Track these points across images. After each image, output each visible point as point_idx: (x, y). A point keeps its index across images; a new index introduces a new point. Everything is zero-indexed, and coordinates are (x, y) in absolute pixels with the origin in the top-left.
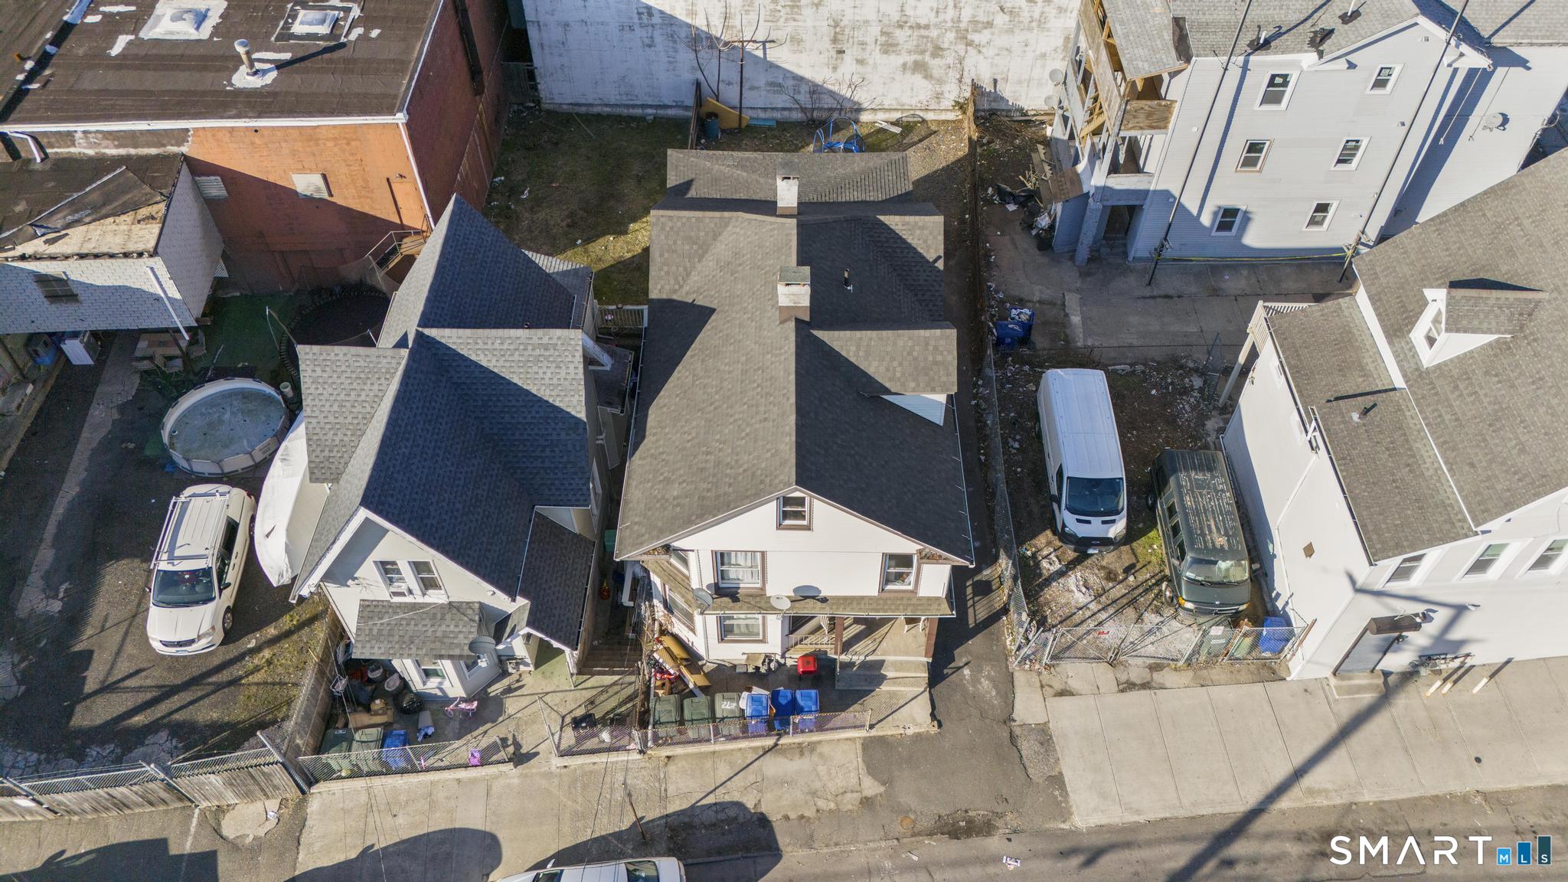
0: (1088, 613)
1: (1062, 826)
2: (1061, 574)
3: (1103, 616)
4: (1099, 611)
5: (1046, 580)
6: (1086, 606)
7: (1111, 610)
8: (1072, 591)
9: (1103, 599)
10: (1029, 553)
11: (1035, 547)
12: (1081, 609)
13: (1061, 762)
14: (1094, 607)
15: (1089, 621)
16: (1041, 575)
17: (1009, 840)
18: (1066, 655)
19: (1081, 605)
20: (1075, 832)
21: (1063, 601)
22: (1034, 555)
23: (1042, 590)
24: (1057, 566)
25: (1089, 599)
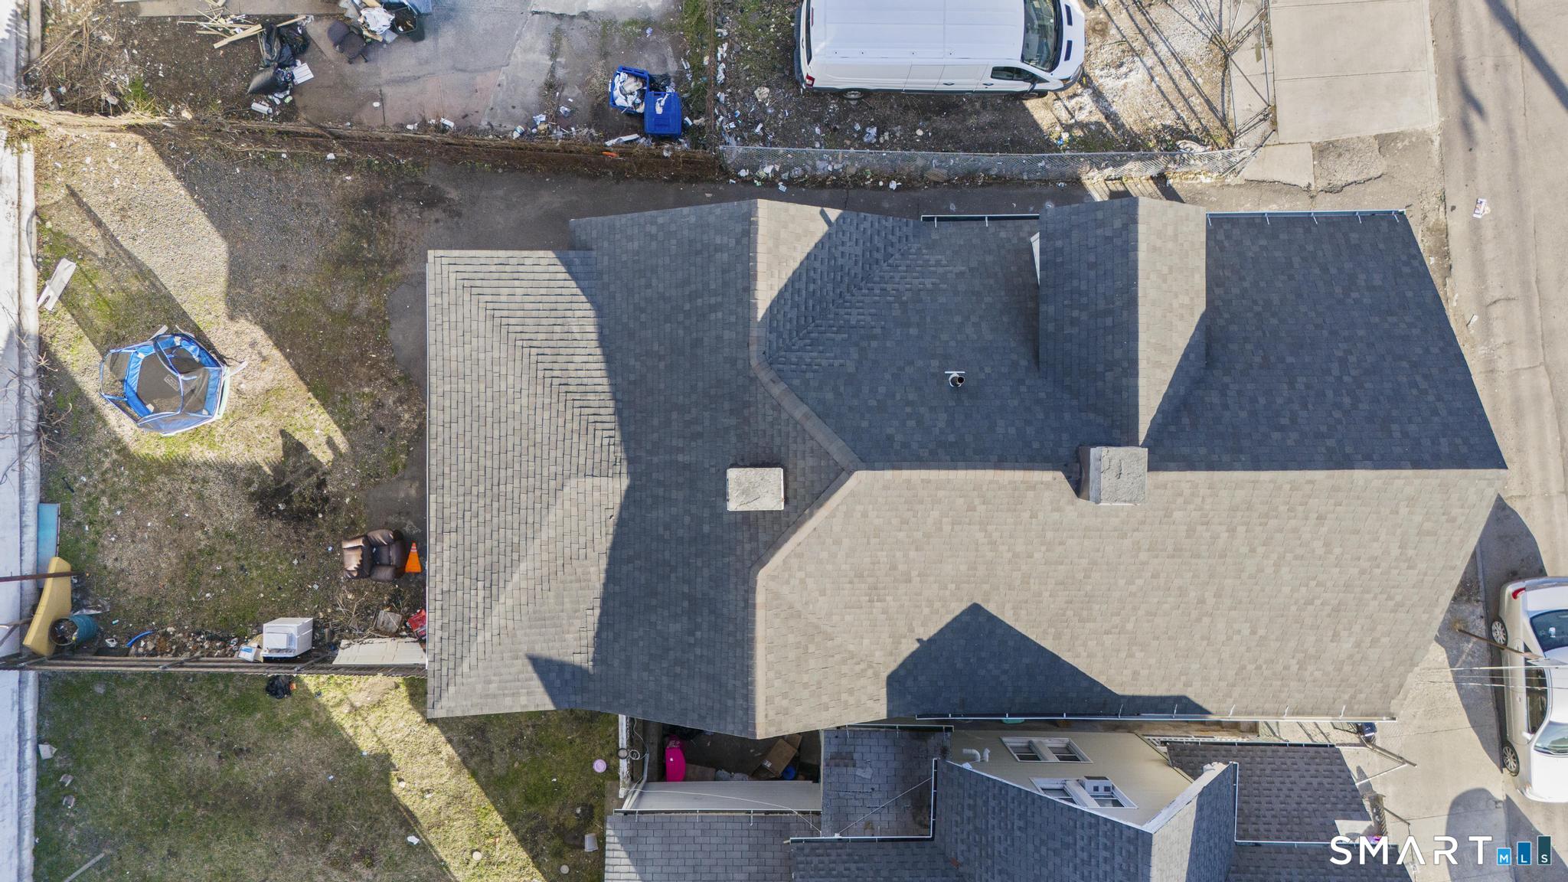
0: (1159, 69)
1: (1437, 144)
2: (1098, 95)
3: (1162, 48)
4: (1156, 53)
5: (1107, 117)
6: (1148, 69)
7: (1154, 38)
8: (1125, 86)
9: (1137, 45)
10: (1065, 136)
11: (1053, 126)
12: (1152, 79)
13: (1362, 134)
14: (1150, 60)
15: (1170, 70)
16: (1098, 124)
17: (1453, 208)
18: (1219, 108)
19: (1147, 78)
20: (1445, 133)
21: (1139, 99)
22: (1068, 128)
23: (1123, 125)
24: (1086, 99)
25: (1139, 64)
